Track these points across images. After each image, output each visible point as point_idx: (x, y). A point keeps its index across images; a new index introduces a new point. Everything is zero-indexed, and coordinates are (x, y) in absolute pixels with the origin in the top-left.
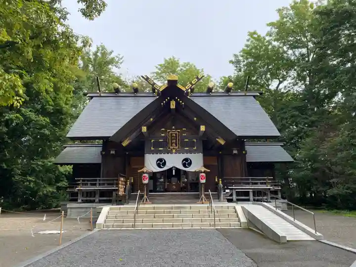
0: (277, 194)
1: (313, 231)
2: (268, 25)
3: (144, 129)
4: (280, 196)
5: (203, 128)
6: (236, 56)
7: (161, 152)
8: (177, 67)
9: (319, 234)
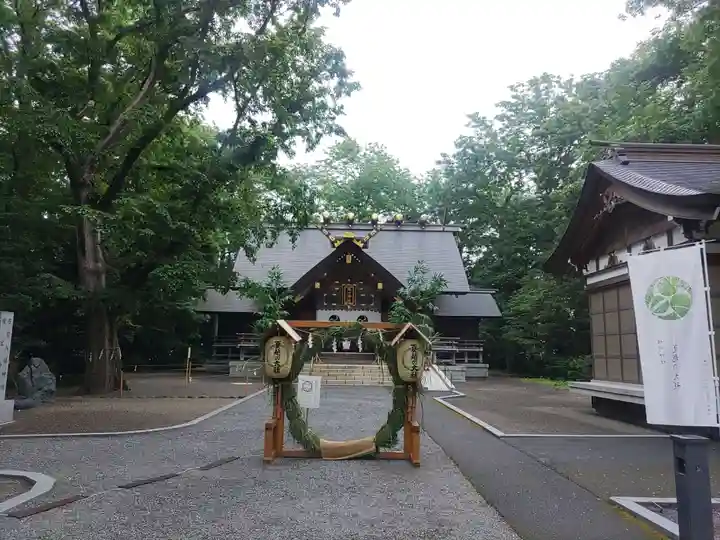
0: (478, 357)
1: (449, 383)
2: (497, 105)
3: (318, 285)
4: (481, 359)
5: (380, 286)
6: (444, 155)
7: (334, 308)
8: (358, 152)
9: (453, 386)
